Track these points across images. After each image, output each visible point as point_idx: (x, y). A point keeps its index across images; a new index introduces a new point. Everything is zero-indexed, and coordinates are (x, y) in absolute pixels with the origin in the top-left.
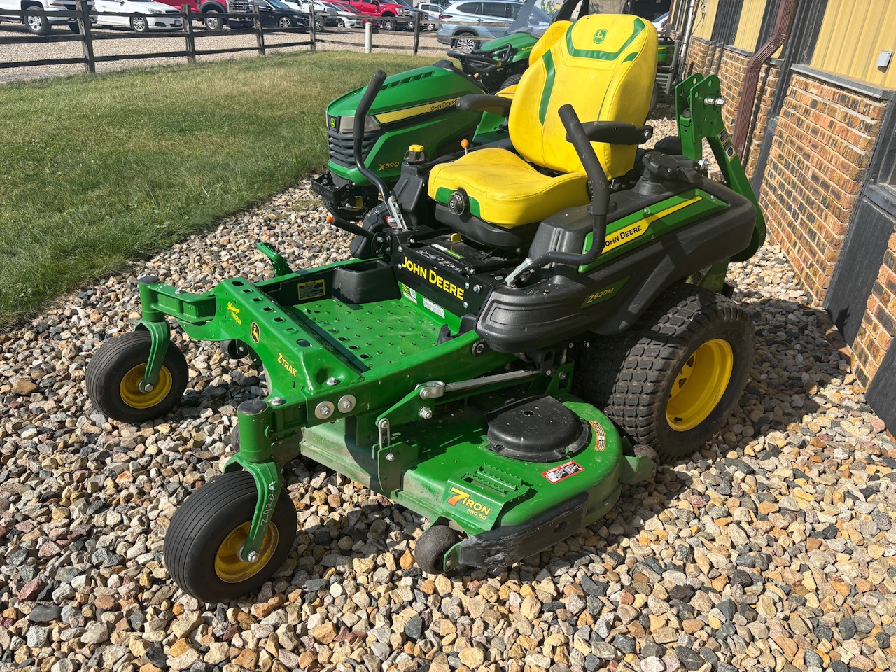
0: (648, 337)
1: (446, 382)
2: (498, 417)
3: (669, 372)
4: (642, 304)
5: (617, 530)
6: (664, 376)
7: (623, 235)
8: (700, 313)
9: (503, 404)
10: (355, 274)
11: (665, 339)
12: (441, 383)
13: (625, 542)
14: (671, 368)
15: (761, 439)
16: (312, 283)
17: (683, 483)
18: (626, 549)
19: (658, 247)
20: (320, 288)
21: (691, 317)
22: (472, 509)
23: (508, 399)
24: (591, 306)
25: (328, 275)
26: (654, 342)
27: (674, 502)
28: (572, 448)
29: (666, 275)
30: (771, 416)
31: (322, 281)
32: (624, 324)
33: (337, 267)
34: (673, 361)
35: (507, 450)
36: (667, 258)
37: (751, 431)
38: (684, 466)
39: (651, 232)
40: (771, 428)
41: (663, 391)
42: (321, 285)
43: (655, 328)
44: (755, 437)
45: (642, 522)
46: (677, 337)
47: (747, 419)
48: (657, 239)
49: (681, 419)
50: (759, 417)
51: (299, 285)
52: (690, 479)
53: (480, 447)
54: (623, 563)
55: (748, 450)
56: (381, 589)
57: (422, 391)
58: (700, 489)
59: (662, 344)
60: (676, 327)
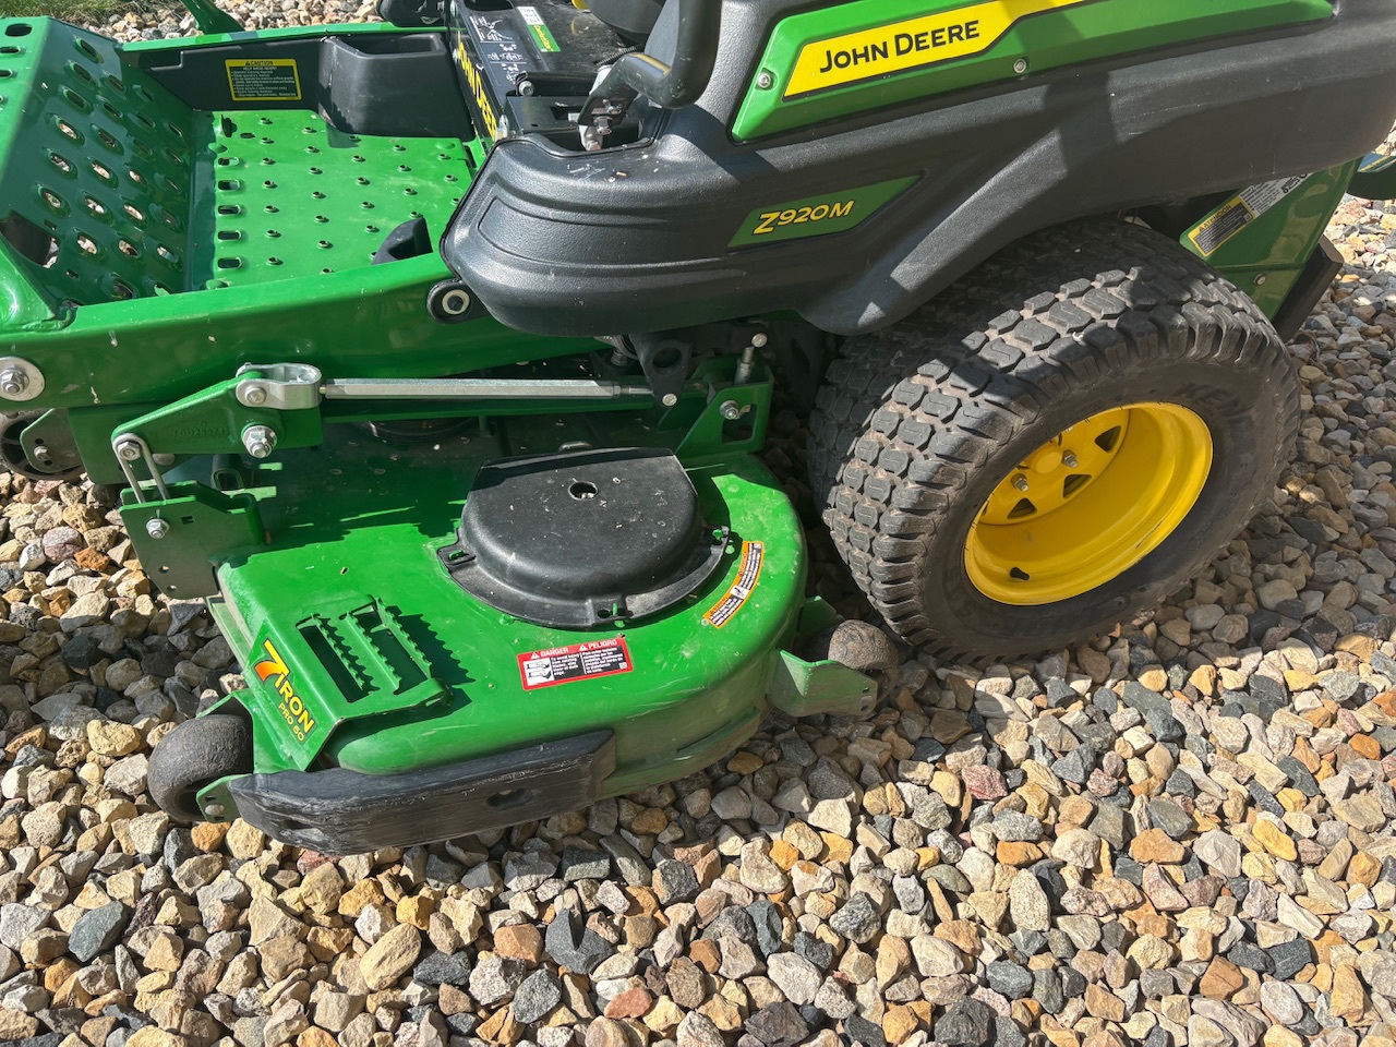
0: (945, 361)
1: (330, 371)
2: (507, 482)
3: (970, 468)
4: (935, 265)
5: (730, 806)
6: (954, 473)
7: (904, 44)
8: (1113, 324)
9: (555, 451)
10: (359, 58)
11: (984, 377)
12: (313, 373)
13: (731, 845)
14: (978, 458)
15: (1250, 660)
16: (263, 62)
17: (979, 724)
18: (725, 860)
19: (1031, 100)
20: (288, 80)
21: (1078, 330)
22: (287, 705)
23: (569, 441)
24: (766, 245)
25: (307, 50)
26: (954, 379)
27: (923, 770)
28: (638, 604)
29: (1030, 193)
30: (1314, 602)
31: (291, 62)
32: (872, 311)
33: (328, 35)
34: (989, 442)
35: (480, 569)
36: (1052, 140)
37: (1237, 629)
38: (1006, 682)
39: (1014, 47)
40: (1293, 635)
41: (945, 511)
42: (287, 71)
43: (973, 340)
44: (1240, 647)
45: (805, 803)
46: (1018, 378)
47: (1249, 596)
48: (1033, 78)
49: (1025, 576)
50: (1281, 598)
51: (230, 63)
52: (1002, 721)
53: (431, 545)
54: (691, 899)
55: (1201, 678)
56: (105, 808)
57: (245, 384)
58: (1014, 750)
59: (972, 389)
60: (1028, 350)
